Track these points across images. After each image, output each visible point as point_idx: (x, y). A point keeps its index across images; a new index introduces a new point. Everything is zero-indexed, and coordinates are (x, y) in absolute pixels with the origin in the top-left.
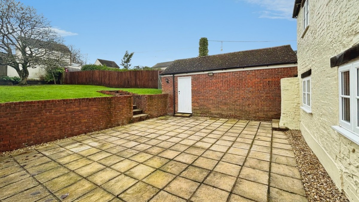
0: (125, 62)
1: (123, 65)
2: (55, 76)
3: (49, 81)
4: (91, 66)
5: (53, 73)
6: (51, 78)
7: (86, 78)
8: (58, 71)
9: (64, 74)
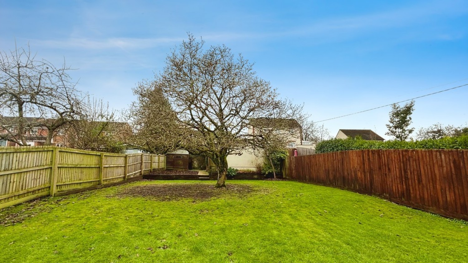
0: (396, 128)
1: (393, 133)
2: (275, 165)
3: (267, 173)
4: (332, 142)
5: (272, 159)
6: (269, 168)
7: (326, 170)
8: (278, 156)
9: (286, 160)
